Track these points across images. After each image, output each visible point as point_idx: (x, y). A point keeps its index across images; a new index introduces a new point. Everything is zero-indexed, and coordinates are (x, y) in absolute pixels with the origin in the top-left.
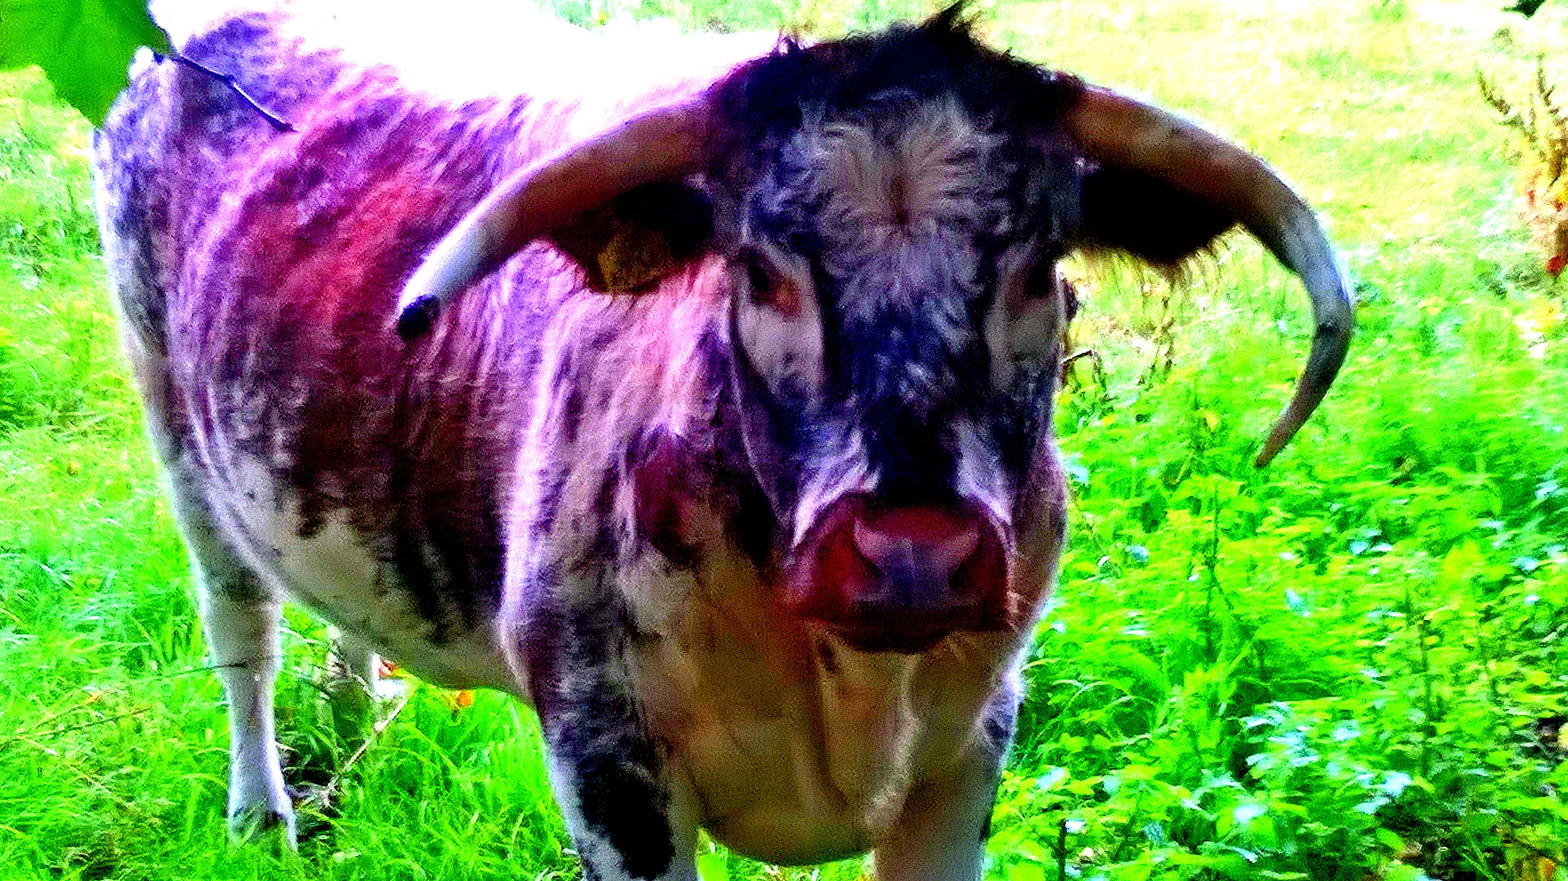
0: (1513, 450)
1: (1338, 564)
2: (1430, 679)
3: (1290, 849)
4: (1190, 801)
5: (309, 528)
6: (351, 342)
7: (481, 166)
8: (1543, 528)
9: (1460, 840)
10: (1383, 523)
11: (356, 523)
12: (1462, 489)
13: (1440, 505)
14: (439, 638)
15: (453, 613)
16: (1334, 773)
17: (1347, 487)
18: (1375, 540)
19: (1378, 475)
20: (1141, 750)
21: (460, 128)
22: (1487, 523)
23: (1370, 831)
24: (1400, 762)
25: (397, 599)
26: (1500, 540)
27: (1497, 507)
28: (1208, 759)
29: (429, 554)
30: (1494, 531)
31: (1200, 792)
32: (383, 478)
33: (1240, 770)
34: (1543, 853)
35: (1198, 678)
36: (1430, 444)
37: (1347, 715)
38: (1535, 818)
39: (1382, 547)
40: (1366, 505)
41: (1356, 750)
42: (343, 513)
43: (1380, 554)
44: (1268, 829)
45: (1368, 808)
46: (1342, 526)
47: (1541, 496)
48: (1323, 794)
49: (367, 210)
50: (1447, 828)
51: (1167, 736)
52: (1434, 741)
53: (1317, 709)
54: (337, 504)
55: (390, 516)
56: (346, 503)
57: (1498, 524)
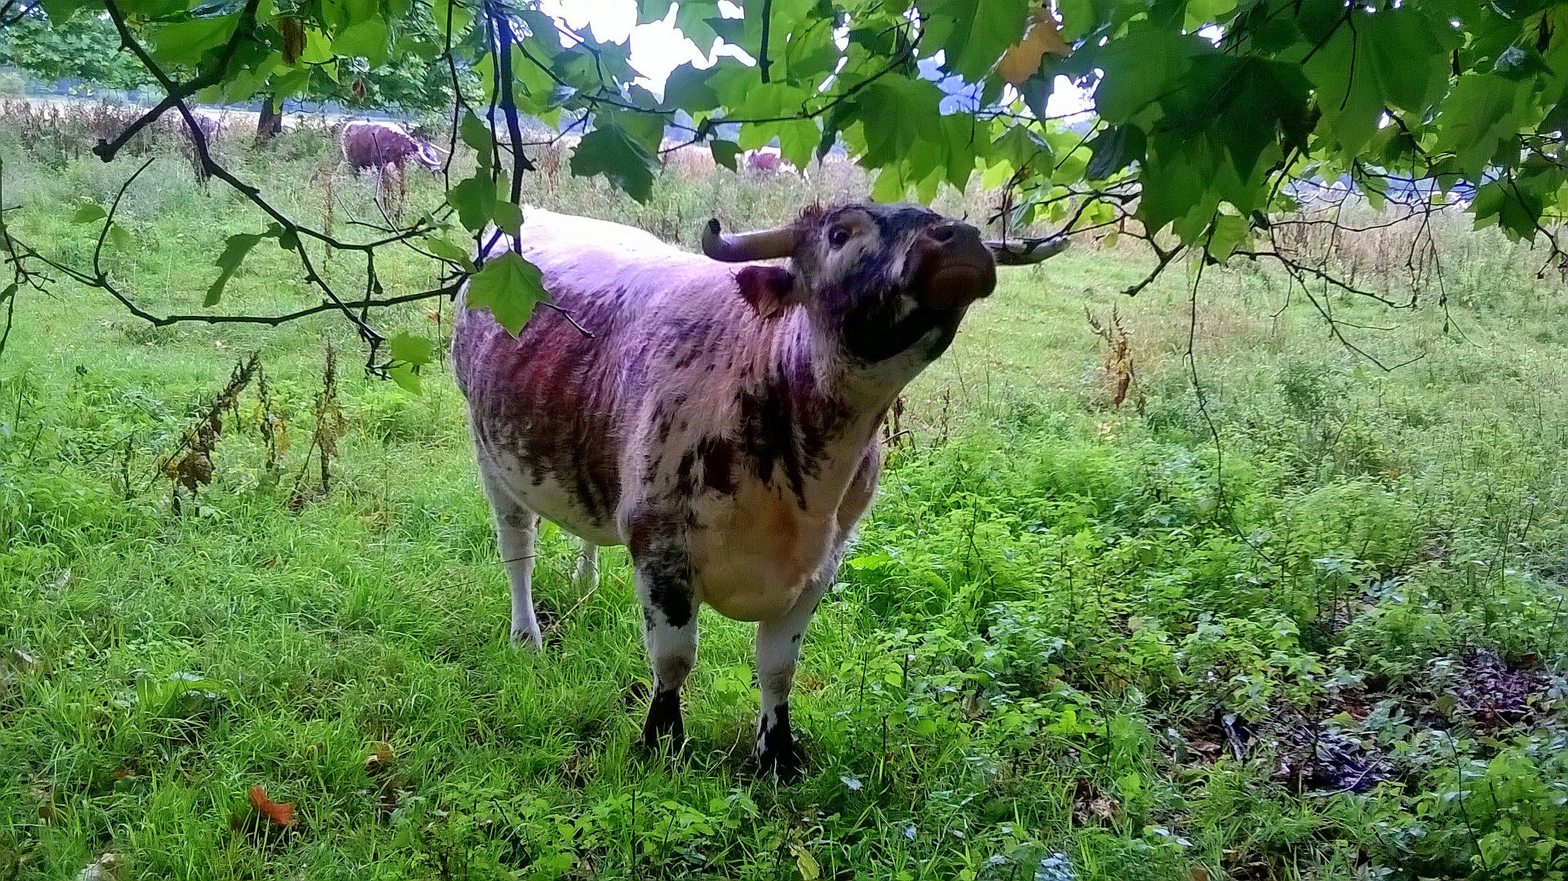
0: (1103, 487)
1: (1026, 537)
2: (1073, 594)
3: (1009, 671)
4: (963, 647)
5: (538, 481)
6: (550, 401)
8: (1116, 524)
9: (1083, 669)
10: (1044, 518)
11: (559, 478)
12: (1079, 503)
13: (1071, 511)
14: (597, 524)
15: (603, 513)
16: (1029, 637)
17: (1026, 500)
18: (1040, 526)
19: (1041, 496)
20: (938, 622)
21: (592, 303)
22: (1091, 520)
23: (1045, 665)
24: (1056, 632)
25: (579, 508)
26: (1098, 528)
27: (1096, 514)
28: (970, 627)
29: (592, 488)
30: (1095, 525)
31: (967, 643)
33: (983, 631)
34: (1122, 677)
35: (966, 590)
36: (1065, 481)
37: (1032, 609)
38: (1117, 661)
39: (1043, 529)
40: (1035, 509)
41: (1040, 626)
42: (552, 474)
43: (1043, 533)
44: (1000, 661)
45: (1046, 655)
46: (1024, 518)
47: (1117, 508)
48: (1024, 646)
49: (550, 341)
50: (1077, 664)
51: (949, 615)
52: (1073, 623)
53: (1019, 606)
54: (549, 470)
55: (573, 474)
56: (553, 469)
57: (1096, 521)
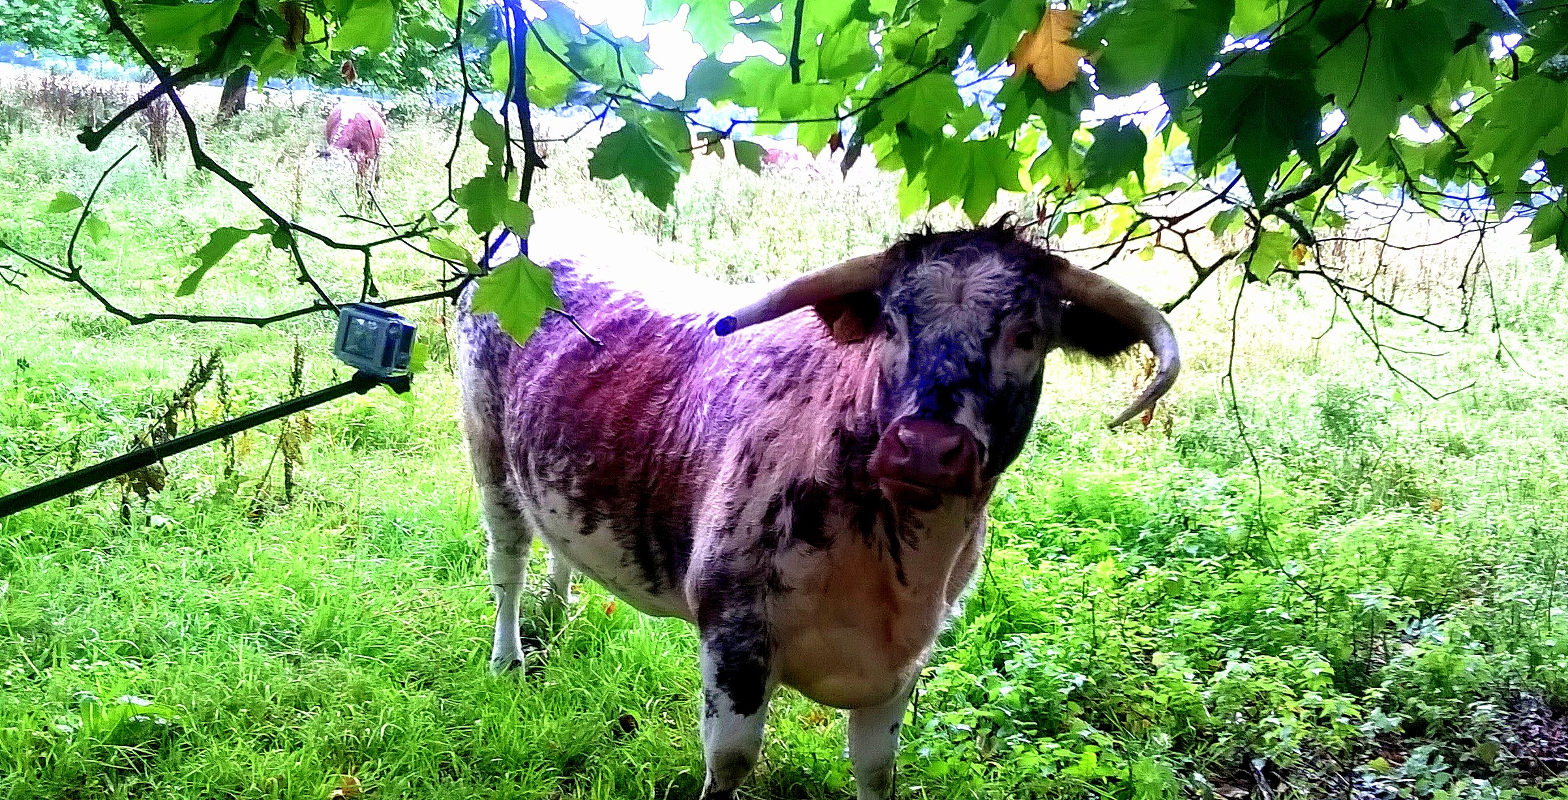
0: (1128, 513)
1: (1045, 565)
2: (1095, 627)
3: (1026, 709)
4: (977, 681)
5: (587, 529)
6: (620, 433)
7: (692, 347)
8: (1140, 553)
9: (1105, 707)
10: (1064, 545)
11: (615, 528)
12: (1102, 530)
13: (1093, 538)
14: (654, 591)
15: (664, 578)
16: (1047, 672)
17: (1046, 525)
18: (1060, 553)
19: (1060, 521)
20: (951, 654)
21: (680, 327)
22: (1114, 548)
23: (1064, 702)
24: (1076, 668)
25: (634, 569)
26: (1122, 557)
27: (1119, 541)
28: (985, 661)
29: (654, 546)
30: (1118, 553)
31: (981, 678)
32: (633, 505)
33: (999, 664)
34: (1146, 717)
35: (982, 621)
36: (1085, 505)
37: (1051, 642)
38: (1140, 699)
39: (1063, 557)
40: (1055, 535)
41: (1059, 660)
42: (608, 522)
43: (1063, 561)
44: (1016, 697)
45: (1066, 691)
46: (1042, 545)
47: (1142, 536)
48: (1042, 682)
49: (629, 366)
50: (1097, 702)
51: (963, 648)
52: (1095, 658)
53: (1036, 639)
54: (605, 517)
55: (634, 526)
56: (610, 517)
57: (1119, 550)
